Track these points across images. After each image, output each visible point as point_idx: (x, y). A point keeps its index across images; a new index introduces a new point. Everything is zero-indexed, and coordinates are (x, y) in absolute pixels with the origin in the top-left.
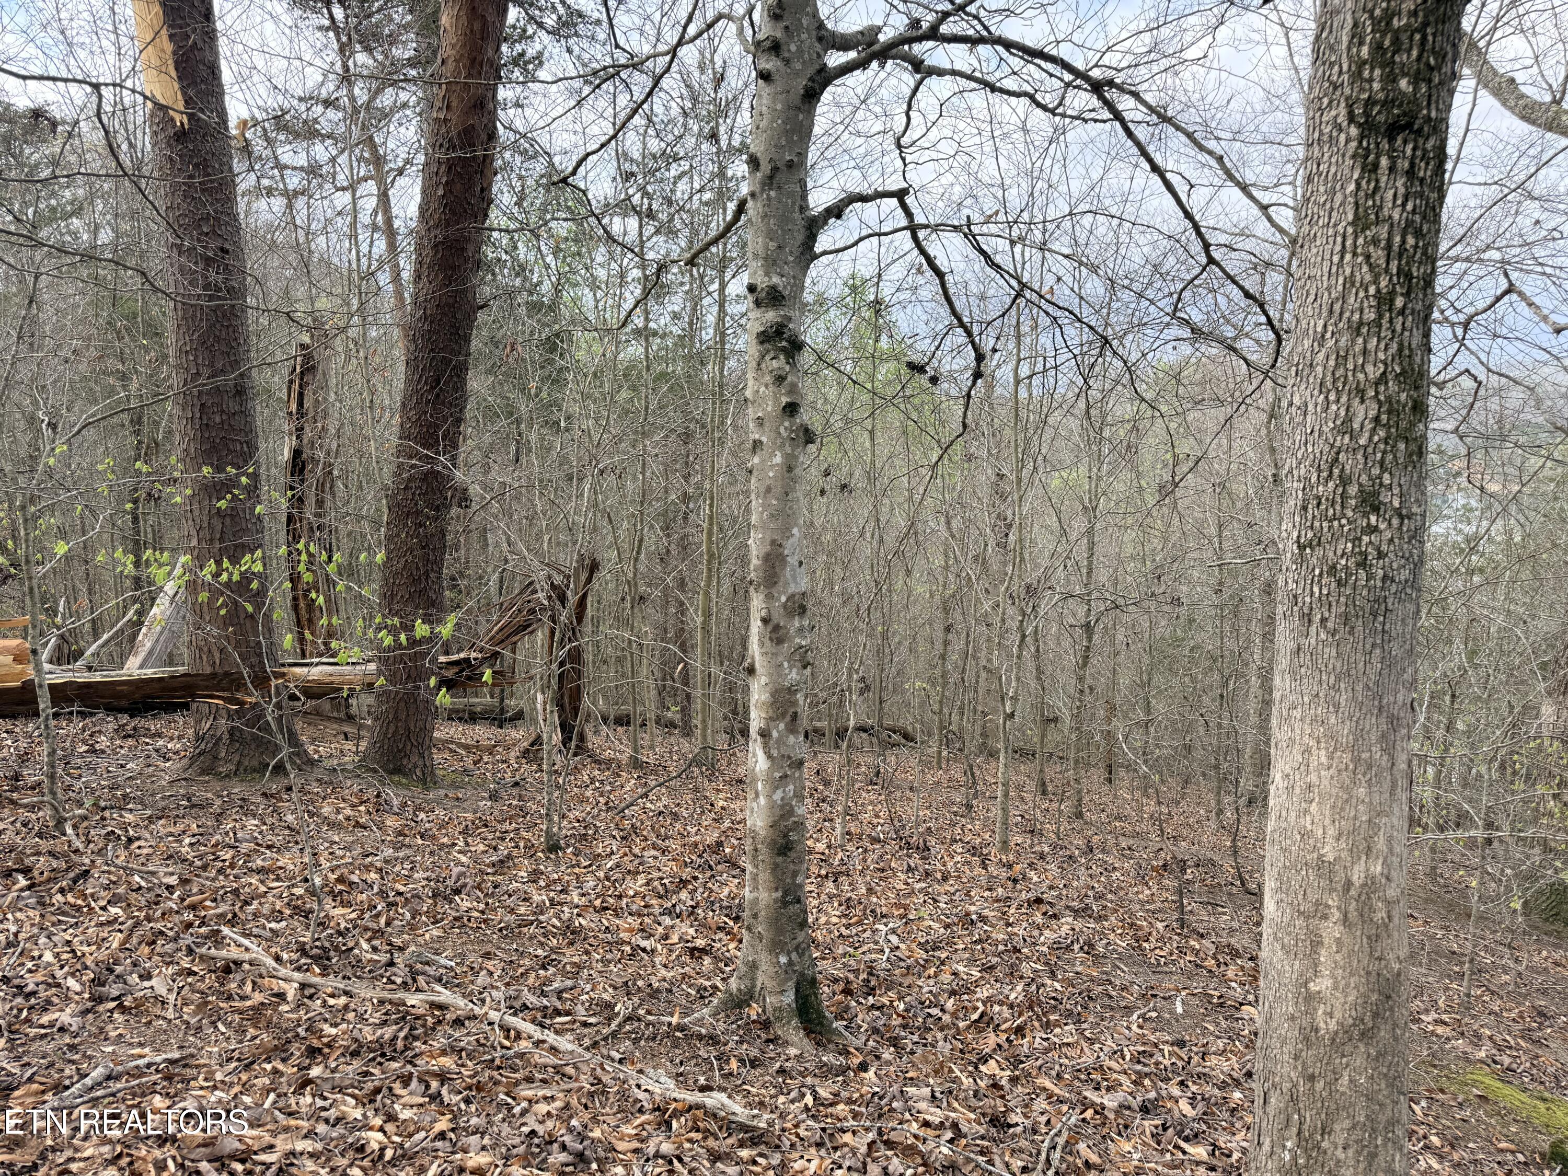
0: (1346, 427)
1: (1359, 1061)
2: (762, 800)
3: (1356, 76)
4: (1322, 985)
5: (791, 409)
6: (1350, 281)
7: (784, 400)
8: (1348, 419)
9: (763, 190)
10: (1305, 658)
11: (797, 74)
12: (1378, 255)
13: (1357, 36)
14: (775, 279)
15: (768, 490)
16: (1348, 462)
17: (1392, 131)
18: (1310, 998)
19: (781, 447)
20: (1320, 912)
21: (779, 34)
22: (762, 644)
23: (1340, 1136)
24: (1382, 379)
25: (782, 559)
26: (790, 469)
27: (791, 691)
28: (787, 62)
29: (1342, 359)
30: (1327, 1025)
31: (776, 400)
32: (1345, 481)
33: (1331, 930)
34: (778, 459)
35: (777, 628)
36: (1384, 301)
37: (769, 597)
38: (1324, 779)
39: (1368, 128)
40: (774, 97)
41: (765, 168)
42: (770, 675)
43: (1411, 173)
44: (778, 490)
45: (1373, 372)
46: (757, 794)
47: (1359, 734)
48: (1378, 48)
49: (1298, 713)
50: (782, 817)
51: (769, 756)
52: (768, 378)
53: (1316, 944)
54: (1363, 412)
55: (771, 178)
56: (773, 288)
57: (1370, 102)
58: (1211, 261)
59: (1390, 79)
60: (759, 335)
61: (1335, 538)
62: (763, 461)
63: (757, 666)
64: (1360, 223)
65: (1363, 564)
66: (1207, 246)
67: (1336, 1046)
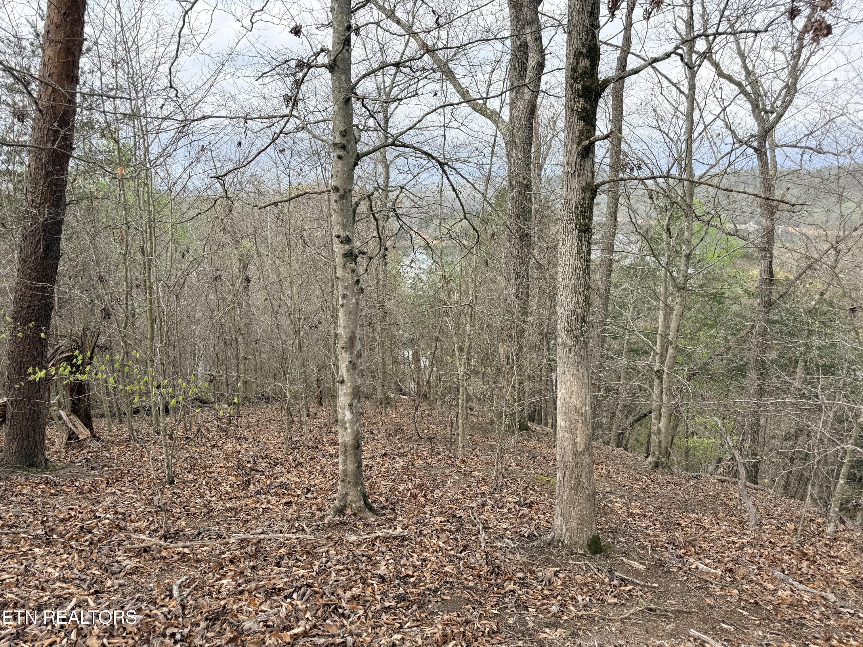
0: (577, 302)
1: (586, 456)
2: (349, 430)
3: (577, 218)
4: (578, 440)
5: (358, 281)
6: (577, 267)
7: (356, 279)
9: (340, 200)
10: (570, 360)
11: (351, 157)
12: (582, 260)
13: (576, 207)
14: (347, 233)
15: (350, 312)
16: (579, 311)
17: (585, 232)
18: (576, 444)
19: (355, 296)
20: (577, 421)
21: (345, 142)
22: (348, 370)
23: (584, 476)
24: (584, 291)
25: (355, 337)
26: (358, 304)
27: (359, 387)
28: (348, 152)
29: (576, 286)
30: (579, 449)
31: (353, 279)
32: (578, 315)
33: (580, 425)
34: (354, 301)
35: (354, 364)
36: (584, 271)
37: (352, 353)
38: (576, 388)
39: (580, 231)
40: (344, 165)
41: (341, 191)
42: (352, 382)
43: (588, 241)
44: (354, 312)
45: (582, 289)
46: (346, 429)
47: (583, 377)
48: (581, 211)
49: (568, 373)
50: (357, 435)
51: (352, 413)
52: (349, 271)
53: (576, 429)
54: (581, 298)
55: (344, 195)
56: (347, 237)
57: (580, 225)
58: (465, 218)
59: (584, 219)
60: (343, 254)
61: (576, 329)
62: (348, 302)
63: (345, 379)
64: (579, 253)
65: (582, 335)
66: (465, 213)
67: (582, 453)
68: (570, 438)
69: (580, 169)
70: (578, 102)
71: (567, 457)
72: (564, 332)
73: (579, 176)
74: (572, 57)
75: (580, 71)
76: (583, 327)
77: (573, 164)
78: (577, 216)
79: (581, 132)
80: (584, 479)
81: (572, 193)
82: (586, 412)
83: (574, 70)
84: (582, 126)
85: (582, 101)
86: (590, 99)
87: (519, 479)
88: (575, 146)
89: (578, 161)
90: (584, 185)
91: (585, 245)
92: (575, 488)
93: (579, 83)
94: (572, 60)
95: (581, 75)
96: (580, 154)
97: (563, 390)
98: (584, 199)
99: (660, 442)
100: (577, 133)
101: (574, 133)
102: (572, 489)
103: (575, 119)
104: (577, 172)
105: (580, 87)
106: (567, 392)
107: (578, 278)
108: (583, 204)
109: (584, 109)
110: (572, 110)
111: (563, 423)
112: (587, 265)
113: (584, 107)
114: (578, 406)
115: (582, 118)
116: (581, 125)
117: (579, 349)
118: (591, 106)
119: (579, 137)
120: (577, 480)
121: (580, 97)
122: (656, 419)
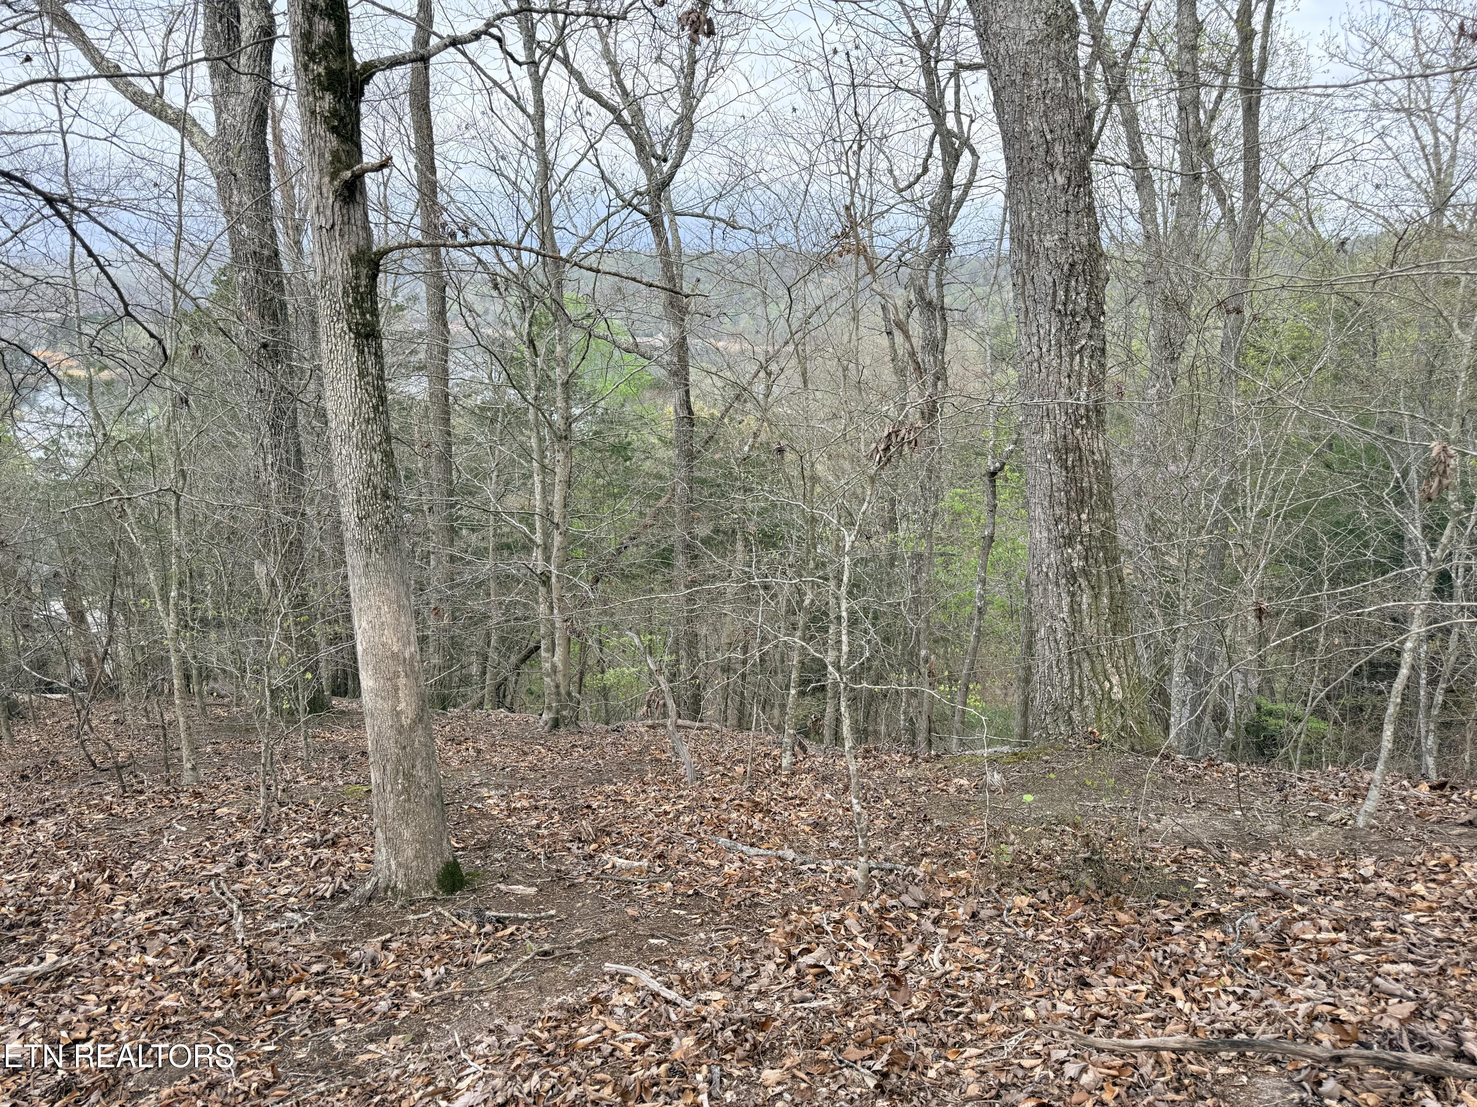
0: (371, 464)
1: (420, 732)
3: (349, 310)
4: (402, 706)
6: (361, 400)
8: (372, 461)
10: (371, 568)
12: (370, 389)
13: (345, 292)
16: (376, 480)
17: (367, 336)
18: (398, 714)
20: (396, 675)
23: (419, 767)
24: (380, 443)
29: (364, 435)
30: (406, 722)
32: (375, 488)
33: (402, 681)
36: (376, 408)
38: (388, 618)
39: (358, 335)
43: (376, 354)
45: (377, 439)
47: (398, 595)
48: (355, 300)
49: (371, 593)
53: (396, 689)
54: (377, 457)
57: (357, 324)
58: (128, 314)
59: (363, 314)
61: (375, 513)
64: (362, 375)
65: (387, 522)
66: (126, 305)
67: (412, 729)
68: (387, 706)
69: (343, 222)
70: (322, 98)
71: (385, 742)
72: (353, 521)
73: (342, 236)
74: (299, 12)
75: (318, 40)
76: (388, 507)
77: (329, 213)
78: (349, 308)
79: (335, 154)
80: (420, 773)
81: (333, 266)
82: (412, 656)
83: (307, 37)
84: (335, 143)
85: (329, 97)
86: (343, 95)
87: (311, 802)
88: (326, 179)
89: (337, 209)
90: (354, 251)
91: (371, 361)
92: (405, 790)
93: (319, 64)
94: (299, 18)
95: (321, 48)
96: (337, 194)
97: (364, 624)
98: (357, 277)
99: (557, 687)
100: (328, 157)
101: (321, 156)
102: (399, 795)
103: (321, 129)
104: (337, 228)
105: (321, 70)
106: (373, 628)
107: (367, 421)
108: (358, 286)
109: (334, 113)
110: (313, 113)
111: (371, 683)
112: (380, 397)
113: (336, 110)
114: (395, 649)
115: (334, 130)
116: (333, 141)
117: (385, 547)
118: (347, 107)
119: (332, 163)
120: (408, 776)
121: (325, 89)
122: (547, 650)
